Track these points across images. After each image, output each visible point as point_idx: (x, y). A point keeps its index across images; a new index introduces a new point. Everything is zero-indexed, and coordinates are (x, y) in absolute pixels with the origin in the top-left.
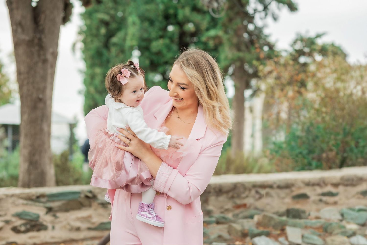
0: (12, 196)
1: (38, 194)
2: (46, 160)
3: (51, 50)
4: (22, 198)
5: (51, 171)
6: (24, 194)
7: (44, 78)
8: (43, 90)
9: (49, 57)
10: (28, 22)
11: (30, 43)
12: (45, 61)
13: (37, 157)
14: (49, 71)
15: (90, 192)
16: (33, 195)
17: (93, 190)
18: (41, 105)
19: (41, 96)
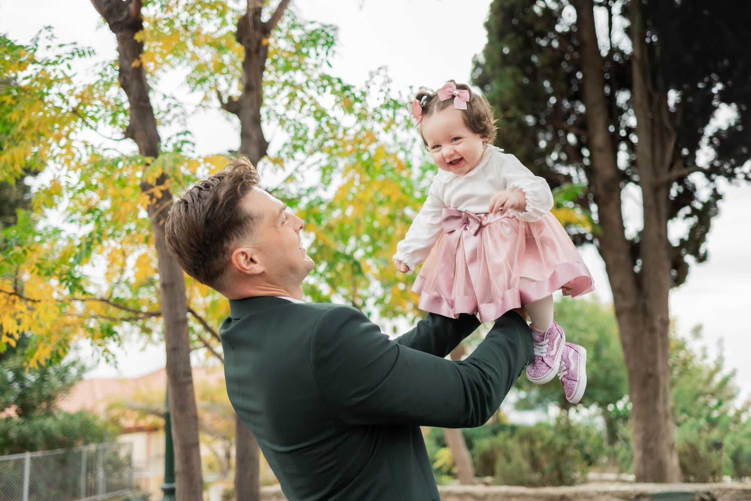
0: (605, 493)
1: (637, 493)
2: (664, 447)
3: (658, 317)
4: (617, 497)
5: (673, 462)
6: (618, 492)
7: (653, 350)
8: (654, 363)
9: (658, 325)
10: (629, 287)
11: (633, 311)
12: (652, 330)
13: (652, 444)
14: (659, 341)
15: (708, 493)
16: (631, 494)
17: (711, 492)
18: (651, 382)
19: (651, 370)
